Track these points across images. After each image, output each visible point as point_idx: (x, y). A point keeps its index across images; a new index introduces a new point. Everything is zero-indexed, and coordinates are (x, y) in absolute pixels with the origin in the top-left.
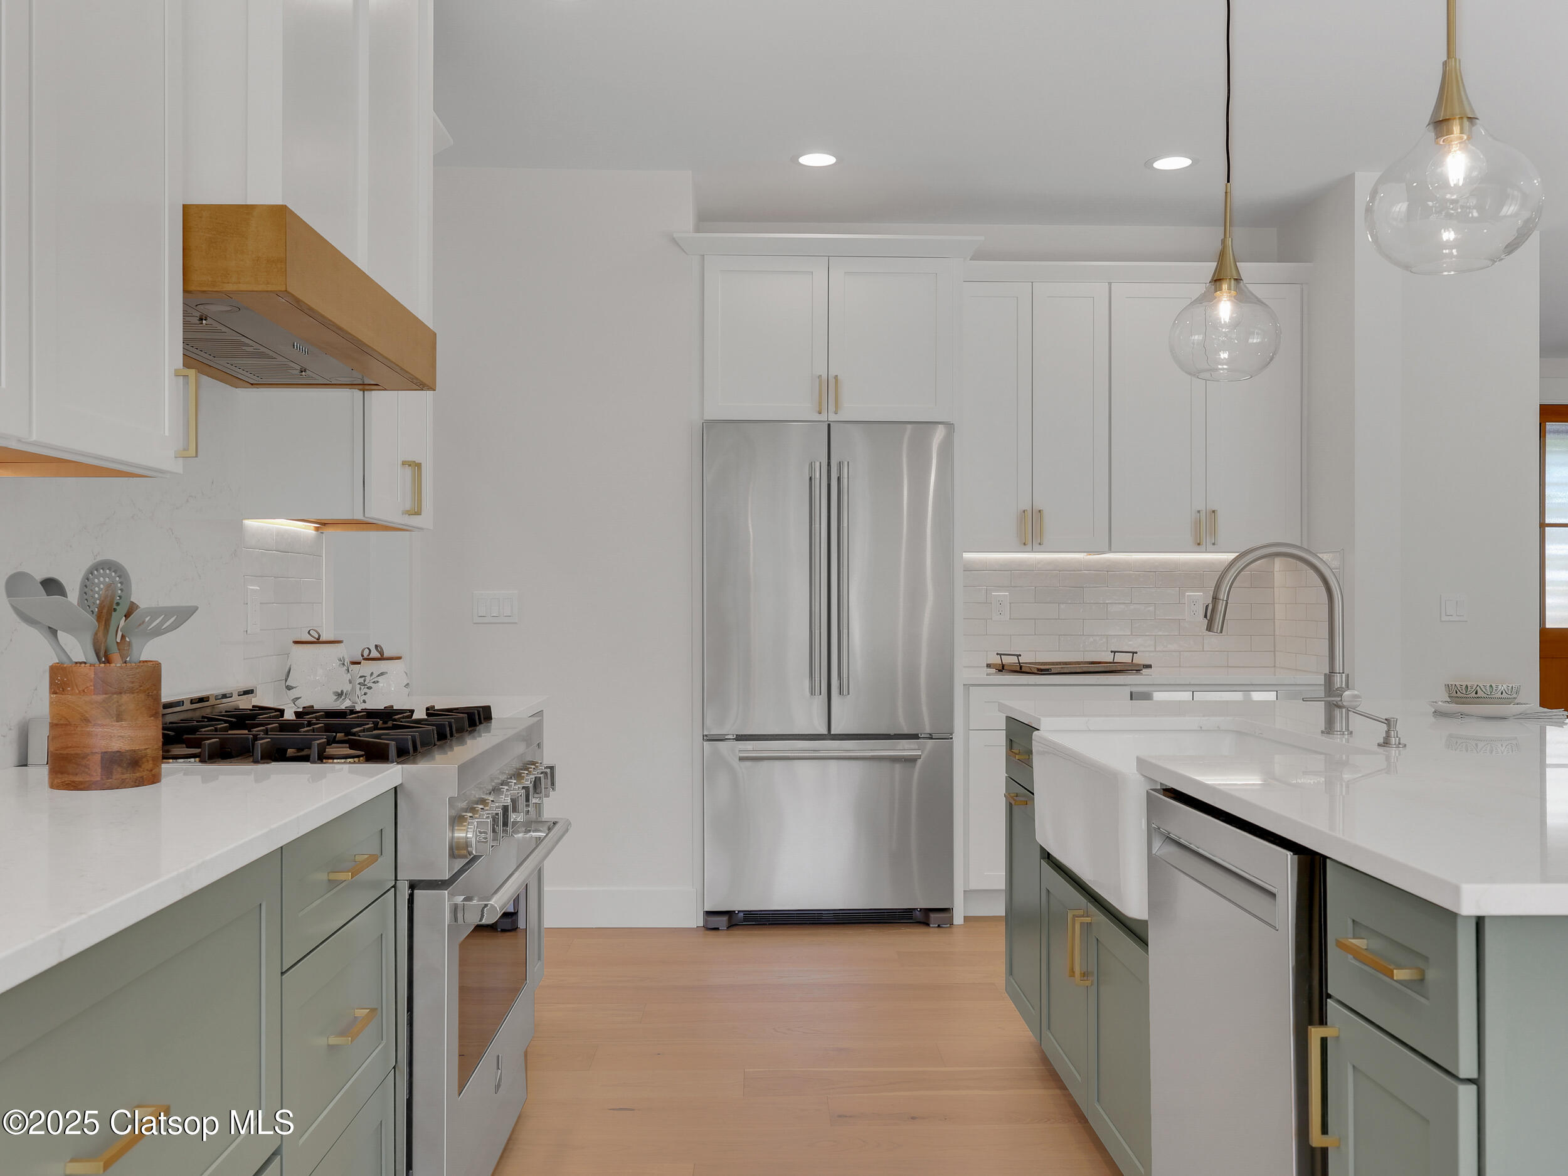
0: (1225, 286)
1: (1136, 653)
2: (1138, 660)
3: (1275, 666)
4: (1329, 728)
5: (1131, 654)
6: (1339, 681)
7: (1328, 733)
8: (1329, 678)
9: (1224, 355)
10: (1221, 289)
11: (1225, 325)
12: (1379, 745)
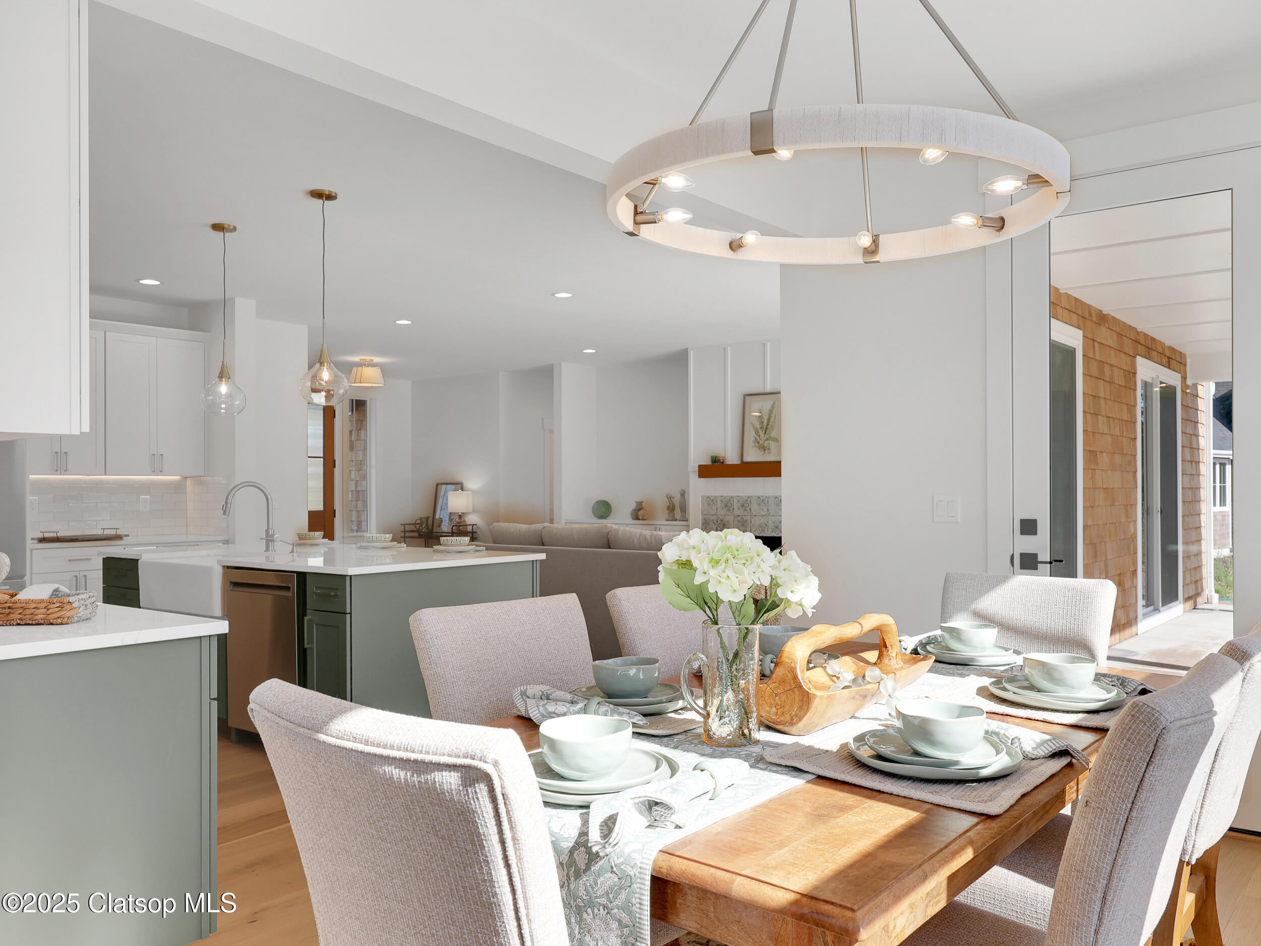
0: (224, 380)
1: (118, 529)
2: (119, 532)
3: (187, 534)
4: (267, 549)
5: (115, 530)
6: (270, 532)
7: (267, 551)
8: (267, 531)
9: (223, 406)
10: (222, 381)
11: (224, 395)
12: (290, 552)
